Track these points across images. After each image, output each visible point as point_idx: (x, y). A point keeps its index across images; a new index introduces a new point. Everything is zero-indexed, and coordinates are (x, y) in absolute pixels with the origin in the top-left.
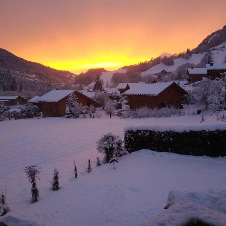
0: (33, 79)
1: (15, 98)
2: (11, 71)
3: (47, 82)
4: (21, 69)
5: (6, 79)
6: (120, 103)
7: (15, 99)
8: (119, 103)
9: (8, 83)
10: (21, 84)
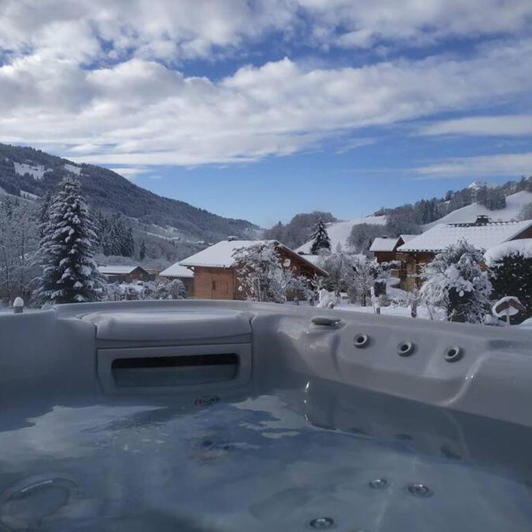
0: (170, 237)
1: (129, 270)
2: (123, 217)
3: (200, 244)
4: (145, 214)
5: (112, 233)
6: (382, 283)
7: (129, 272)
8: (380, 281)
9: (115, 241)
10: (143, 244)
